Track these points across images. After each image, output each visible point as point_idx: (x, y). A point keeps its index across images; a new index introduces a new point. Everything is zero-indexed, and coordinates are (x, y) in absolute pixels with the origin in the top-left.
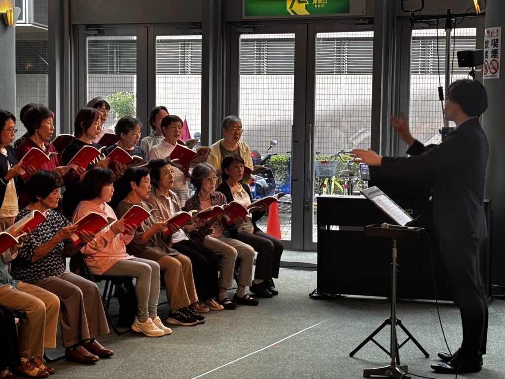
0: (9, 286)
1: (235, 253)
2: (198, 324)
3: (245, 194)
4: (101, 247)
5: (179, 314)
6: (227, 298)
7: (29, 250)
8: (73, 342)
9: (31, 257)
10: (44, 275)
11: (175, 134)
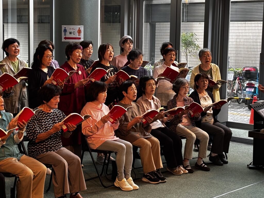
0: (13, 159)
1: (194, 137)
2: (161, 183)
3: (209, 98)
4: (95, 131)
5: (148, 176)
6: (189, 165)
7: (34, 135)
8: (60, 195)
9: (35, 140)
10: (45, 151)
11: (171, 59)
